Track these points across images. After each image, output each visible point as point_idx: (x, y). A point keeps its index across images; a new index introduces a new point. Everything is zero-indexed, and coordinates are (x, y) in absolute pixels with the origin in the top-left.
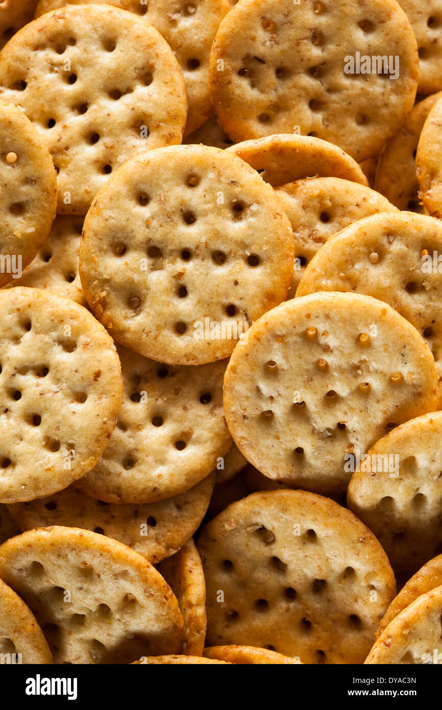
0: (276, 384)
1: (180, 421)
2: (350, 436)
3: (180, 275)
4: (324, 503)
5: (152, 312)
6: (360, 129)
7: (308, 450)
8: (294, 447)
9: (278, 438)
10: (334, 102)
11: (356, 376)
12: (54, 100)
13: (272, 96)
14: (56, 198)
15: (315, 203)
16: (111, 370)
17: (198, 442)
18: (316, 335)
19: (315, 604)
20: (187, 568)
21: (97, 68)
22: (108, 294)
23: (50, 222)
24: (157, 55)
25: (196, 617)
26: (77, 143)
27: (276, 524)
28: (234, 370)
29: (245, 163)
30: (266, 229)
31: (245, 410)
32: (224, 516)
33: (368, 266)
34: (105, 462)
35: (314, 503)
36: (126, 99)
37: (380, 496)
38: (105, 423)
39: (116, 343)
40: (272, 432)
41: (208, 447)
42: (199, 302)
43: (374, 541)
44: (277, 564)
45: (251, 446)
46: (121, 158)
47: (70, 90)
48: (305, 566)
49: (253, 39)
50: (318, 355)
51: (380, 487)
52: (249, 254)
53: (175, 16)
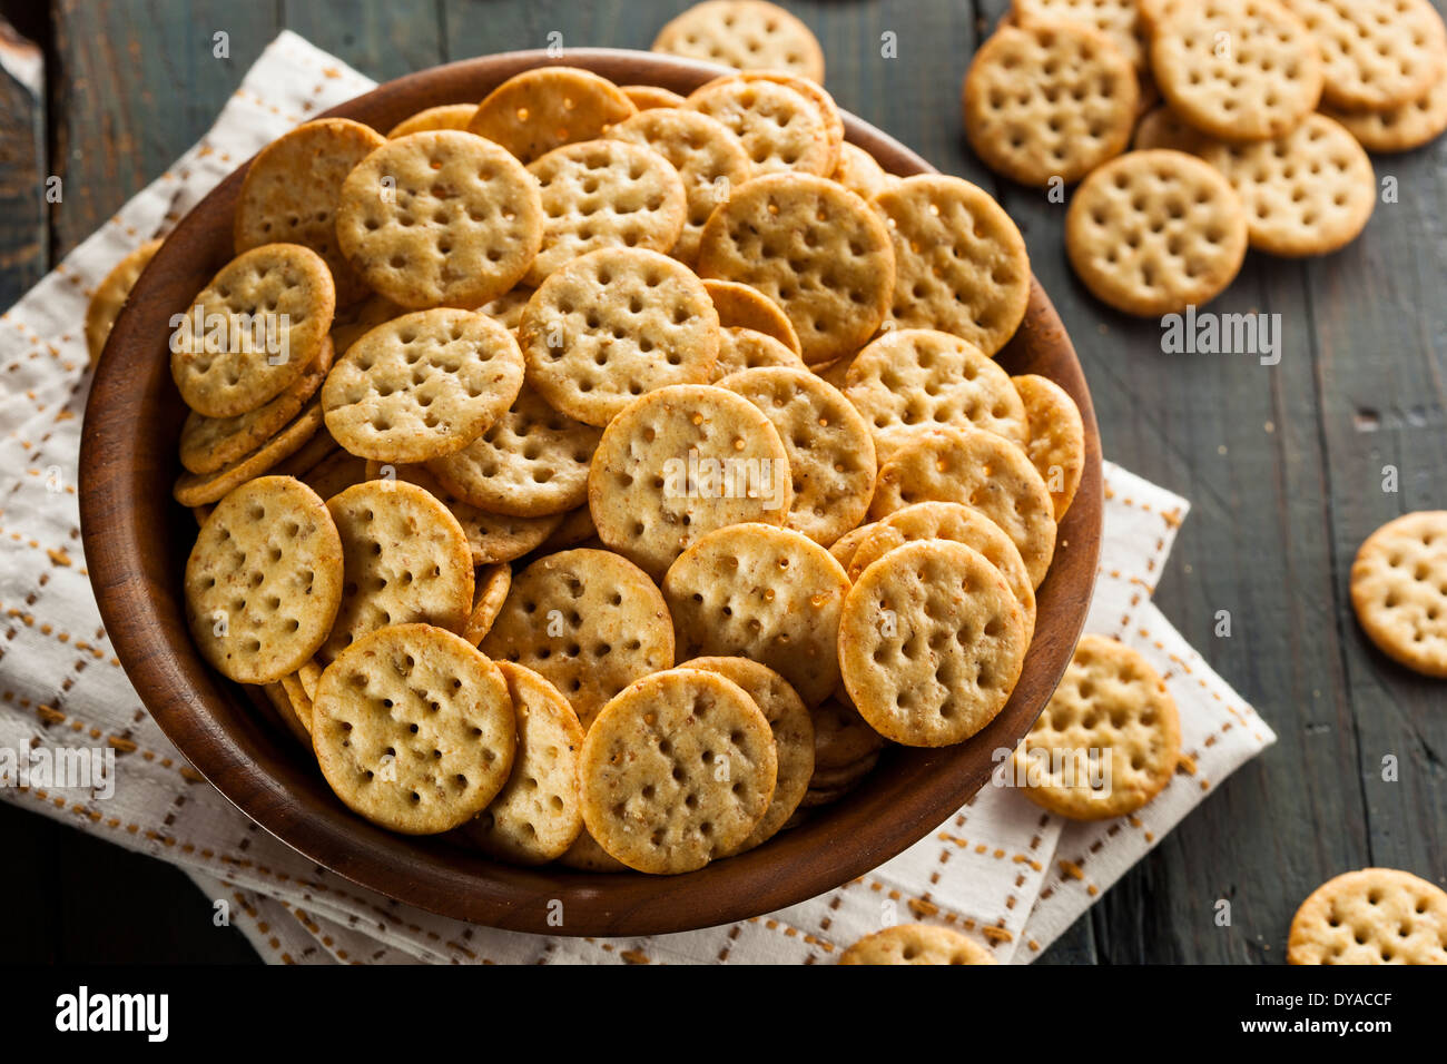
0: (647, 448)
1: (549, 461)
2: (689, 528)
3: (605, 345)
5: (568, 363)
6: (814, 330)
7: (648, 528)
8: (637, 519)
9: (627, 500)
10: (802, 295)
12: (567, 199)
13: (751, 265)
15: (749, 348)
16: (512, 381)
17: (557, 480)
18: (700, 422)
19: (593, 662)
20: (496, 580)
21: (617, 187)
22: (539, 335)
24: (672, 194)
25: (483, 615)
26: (571, 233)
27: (590, 577)
30: (697, 337)
31: (610, 462)
34: (469, 461)
36: (629, 215)
37: (693, 589)
38: (486, 414)
39: (526, 369)
40: (623, 492)
41: (565, 488)
42: (612, 371)
44: (575, 619)
47: (586, 196)
48: (602, 623)
49: (756, 209)
50: (693, 439)
51: (697, 575)
52: (672, 350)
53: (700, 178)
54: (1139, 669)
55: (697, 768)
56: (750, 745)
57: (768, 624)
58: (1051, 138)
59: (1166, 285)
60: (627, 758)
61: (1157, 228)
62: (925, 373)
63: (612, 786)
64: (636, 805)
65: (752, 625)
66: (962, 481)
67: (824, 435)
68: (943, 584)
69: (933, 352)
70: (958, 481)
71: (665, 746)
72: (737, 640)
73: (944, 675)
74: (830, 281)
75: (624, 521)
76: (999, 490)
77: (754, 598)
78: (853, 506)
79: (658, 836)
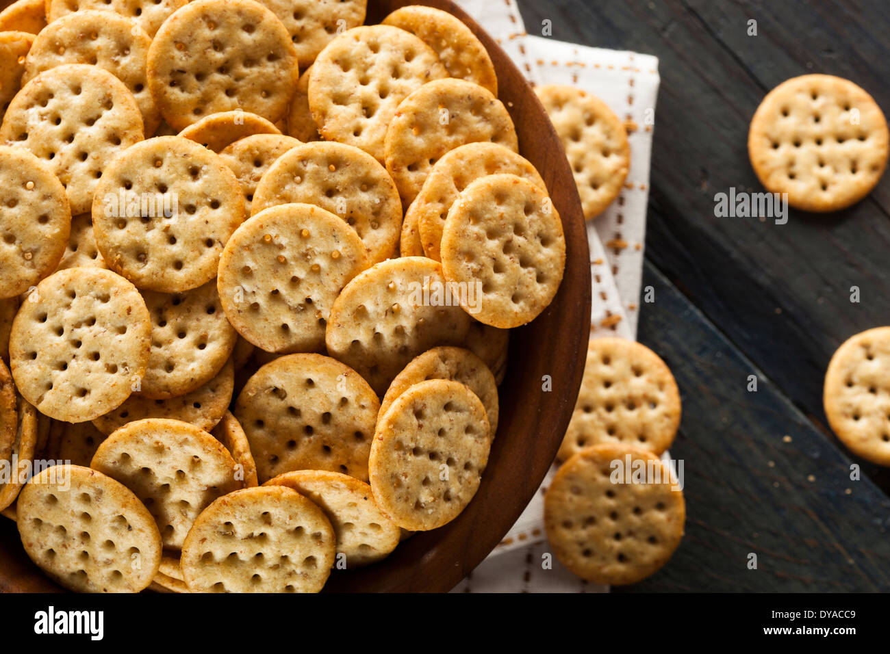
0: (254, 282)
1: (197, 329)
2: (316, 305)
3: (167, 229)
4: (312, 357)
5: (155, 259)
6: (266, 100)
7: (291, 324)
8: (281, 324)
9: (267, 320)
10: (241, 87)
11: (307, 261)
12: (49, 139)
13: (198, 94)
14: (68, 204)
15: (248, 155)
16: (137, 304)
17: (213, 339)
18: (272, 240)
19: (328, 431)
20: (231, 430)
21: (73, 107)
22: (122, 256)
23: (69, 222)
24: (111, 87)
25: (246, 461)
26: (73, 162)
27: (283, 382)
28: (222, 280)
29: (190, 141)
30: (217, 180)
31: (238, 306)
32: (247, 387)
33: (294, 185)
34: (153, 372)
35: (305, 359)
36: (99, 123)
37: (349, 341)
38: (143, 341)
39: (136, 287)
40: (261, 317)
41: (221, 341)
42: (185, 243)
43: (354, 374)
44: (293, 411)
45: (249, 331)
46: (106, 163)
47: (58, 128)
48: (312, 406)
49: (173, 58)
50: (276, 253)
51: (347, 334)
52: (210, 201)
53: (117, 58)
54: (563, 96)
55: (442, 446)
56: (458, 405)
57: (408, 324)
60: (403, 478)
62: (352, 74)
63: (407, 500)
64: (425, 497)
65: (399, 332)
66: (436, 131)
67: (340, 178)
68: (487, 216)
69: (346, 56)
70: (432, 133)
71: (416, 451)
72: (396, 346)
73: (525, 263)
74: (250, 62)
75: (274, 333)
76: (458, 115)
77: (389, 317)
78: (392, 206)
79: (447, 497)
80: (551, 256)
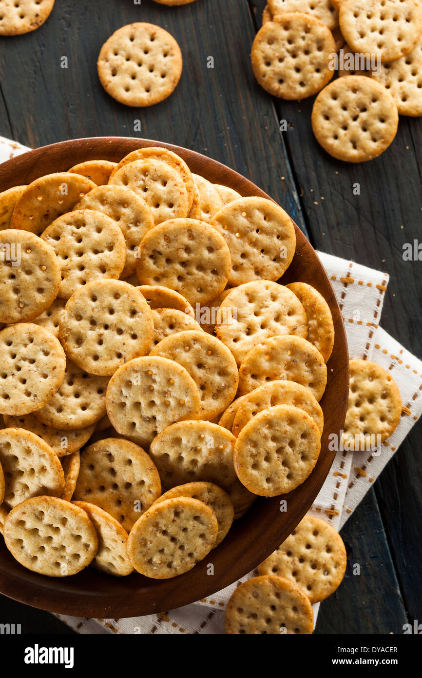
0: (129, 391)
1: (86, 398)
2: (157, 422)
3: (101, 335)
4: (138, 449)
5: (85, 348)
6: (198, 293)
7: (137, 425)
8: (132, 422)
9: (125, 415)
10: (188, 279)
11: (165, 397)
12: (69, 248)
13: (161, 270)
14: (58, 290)
15: (168, 319)
16: (61, 367)
17: (91, 408)
18: (151, 375)
19: (124, 493)
20: (73, 463)
21: (91, 238)
22: (69, 335)
23: (53, 300)
24: (117, 239)
25: (71, 484)
26: (74, 268)
27: (116, 453)
28: (113, 381)
29: (141, 294)
30: (142, 324)
31: (114, 399)
32: (95, 444)
33: (183, 351)
34: (49, 407)
35: (134, 448)
36: (100, 255)
37: (163, 452)
38: (52, 389)
39: (66, 357)
40: (123, 412)
41: (95, 412)
42: (106, 348)
43: (156, 471)
44: (113, 472)
45: (114, 416)
46: (91, 279)
47: (78, 245)
48: (124, 475)
49: (159, 243)
50: (150, 383)
51: (164, 448)
52: (132, 333)
53: (130, 225)
54: (377, 373)
55: (181, 537)
56: (203, 520)
57: (201, 461)
58: (297, 76)
59: (364, 149)
60: (149, 543)
61: (355, 118)
62: (252, 306)
63: (144, 556)
64: (156, 559)
65: (194, 462)
66: (279, 364)
67: (210, 361)
68: (277, 428)
69: (255, 295)
70: (276, 364)
71: (165, 533)
72: (188, 469)
73: (285, 463)
74: (201, 268)
75: (126, 424)
76: (296, 362)
77: (192, 452)
78: (230, 392)
79: (170, 565)
80: (303, 468)
